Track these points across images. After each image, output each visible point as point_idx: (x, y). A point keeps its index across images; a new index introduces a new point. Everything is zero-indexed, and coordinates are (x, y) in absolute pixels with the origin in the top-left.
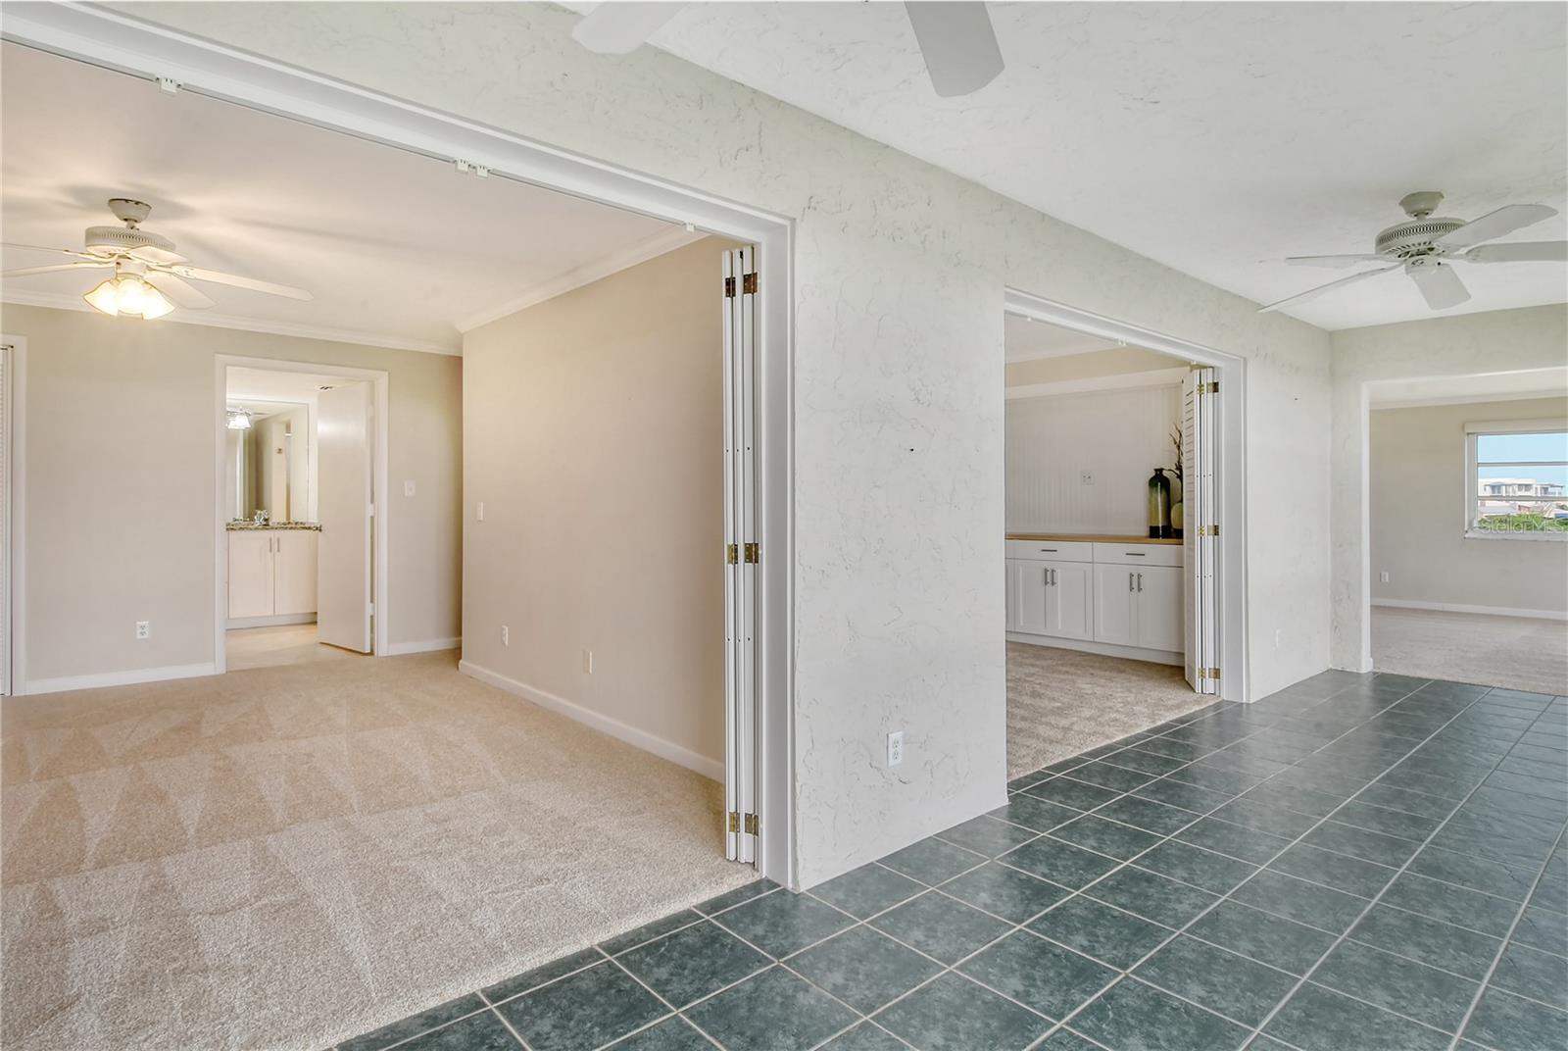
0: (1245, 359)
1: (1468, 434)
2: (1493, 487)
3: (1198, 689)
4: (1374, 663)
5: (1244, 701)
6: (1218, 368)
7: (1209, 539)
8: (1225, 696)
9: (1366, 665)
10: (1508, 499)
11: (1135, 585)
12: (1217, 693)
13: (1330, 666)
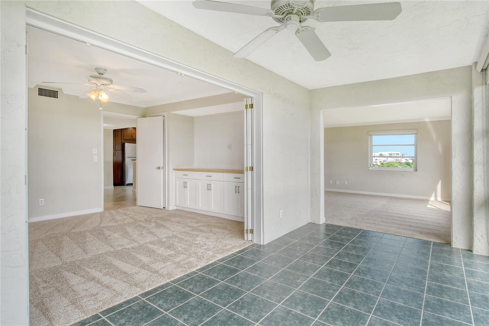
0: (262, 93)
1: (370, 135)
2: (390, 154)
3: (246, 239)
4: (326, 219)
5: (262, 244)
6: (253, 97)
7: (250, 172)
8: (255, 242)
9: (322, 220)
10: (393, 157)
11: (237, 191)
12: (252, 240)
13: (310, 221)
